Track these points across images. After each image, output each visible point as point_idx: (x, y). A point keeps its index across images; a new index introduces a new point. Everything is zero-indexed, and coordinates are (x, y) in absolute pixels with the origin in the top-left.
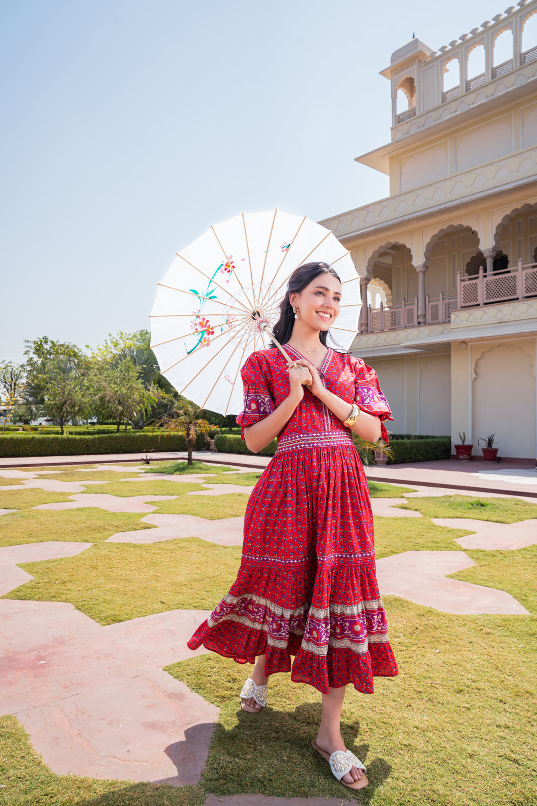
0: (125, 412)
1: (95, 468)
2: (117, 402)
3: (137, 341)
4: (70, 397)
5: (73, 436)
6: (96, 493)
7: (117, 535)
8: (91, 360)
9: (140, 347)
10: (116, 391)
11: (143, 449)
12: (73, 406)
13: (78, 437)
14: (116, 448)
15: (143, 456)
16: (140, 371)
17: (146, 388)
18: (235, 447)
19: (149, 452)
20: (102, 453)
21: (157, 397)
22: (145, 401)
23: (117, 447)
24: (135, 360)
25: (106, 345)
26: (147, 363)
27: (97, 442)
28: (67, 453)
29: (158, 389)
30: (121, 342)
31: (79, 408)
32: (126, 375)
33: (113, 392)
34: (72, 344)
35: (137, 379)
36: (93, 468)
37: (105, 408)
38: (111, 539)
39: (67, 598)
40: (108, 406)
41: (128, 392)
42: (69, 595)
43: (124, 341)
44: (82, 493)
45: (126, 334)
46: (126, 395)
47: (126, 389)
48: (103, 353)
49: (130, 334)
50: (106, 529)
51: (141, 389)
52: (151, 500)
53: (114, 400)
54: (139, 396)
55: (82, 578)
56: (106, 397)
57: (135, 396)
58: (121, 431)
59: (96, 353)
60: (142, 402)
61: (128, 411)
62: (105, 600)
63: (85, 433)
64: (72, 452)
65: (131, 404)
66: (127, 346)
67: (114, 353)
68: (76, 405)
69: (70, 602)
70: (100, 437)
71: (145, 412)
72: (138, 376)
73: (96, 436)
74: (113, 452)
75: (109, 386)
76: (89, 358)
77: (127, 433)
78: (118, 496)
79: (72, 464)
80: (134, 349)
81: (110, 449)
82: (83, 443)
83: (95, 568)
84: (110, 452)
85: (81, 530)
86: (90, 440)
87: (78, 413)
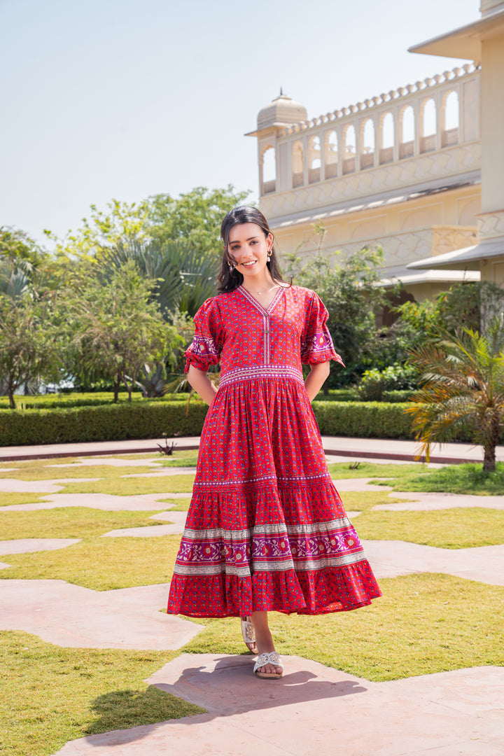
0: (127, 364)
1: (77, 462)
2: (112, 346)
3: (149, 218)
4: (26, 340)
5: (34, 411)
6: (82, 492)
8: (55, 260)
9: (156, 231)
10: (110, 328)
11: (162, 432)
12: (31, 358)
13: (43, 412)
14: (112, 430)
15: (162, 443)
16: (153, 286)
18: (332, 423)
19: (173, 437)
20: (87, 441)
22: (163, 344)
23: (115, 429)
24: (144, 264)
25: (85, 229)
26: (168, 269)
27: (78, 420)
28: (24, 441)
29: (188, 320)
30: (116, 221)
31: (42, 361)
32: (128, 295)
33: (104, 329)
34: (16, 229)
35: (149, 303)
36: (73, 463)
37: (91, 358)
38: (107, 535)
39: (56, 576)
40: (98, 354)
41: (131, 327)
42: (58, 574)
43: (123, 219)
44: (60, 493)
45: (125, 204)
46: (128, 333)
47: (127, 323)
48: (80, 246)
49: (133, 205)
50: (99, 526)
51: (155, 321)
52: (168, 497)
53: (106, 343)
54: (151, 335)
55: (72, 563)
56: (92, 339)
57: (145, 335)
58: (121, 402)
59: (65, 246)
60: (158, 345)
61: (134, 363)
62: (100, 577)
63: (54, 406)
64: (33, 440)
65: (138, 349)
66: (128, 231)
67: (102, 245)
68: (37, 354)
69: (60, 579)
70: (83, 410)
71: (164, 365)
72: (149, 297)
73: (76, 410)
74: (108, 438)
75: (96, 318)
76: (52, 257)
77: (132, 406)
78: (116, 494)
79: (36, 459)
80: (143, 237)
81: (102, 432)
82: (54, 422)
83: (86, 556)
84: (102, 437)
85: (65, 528)
86: (65, 417)
87: (40, 370)
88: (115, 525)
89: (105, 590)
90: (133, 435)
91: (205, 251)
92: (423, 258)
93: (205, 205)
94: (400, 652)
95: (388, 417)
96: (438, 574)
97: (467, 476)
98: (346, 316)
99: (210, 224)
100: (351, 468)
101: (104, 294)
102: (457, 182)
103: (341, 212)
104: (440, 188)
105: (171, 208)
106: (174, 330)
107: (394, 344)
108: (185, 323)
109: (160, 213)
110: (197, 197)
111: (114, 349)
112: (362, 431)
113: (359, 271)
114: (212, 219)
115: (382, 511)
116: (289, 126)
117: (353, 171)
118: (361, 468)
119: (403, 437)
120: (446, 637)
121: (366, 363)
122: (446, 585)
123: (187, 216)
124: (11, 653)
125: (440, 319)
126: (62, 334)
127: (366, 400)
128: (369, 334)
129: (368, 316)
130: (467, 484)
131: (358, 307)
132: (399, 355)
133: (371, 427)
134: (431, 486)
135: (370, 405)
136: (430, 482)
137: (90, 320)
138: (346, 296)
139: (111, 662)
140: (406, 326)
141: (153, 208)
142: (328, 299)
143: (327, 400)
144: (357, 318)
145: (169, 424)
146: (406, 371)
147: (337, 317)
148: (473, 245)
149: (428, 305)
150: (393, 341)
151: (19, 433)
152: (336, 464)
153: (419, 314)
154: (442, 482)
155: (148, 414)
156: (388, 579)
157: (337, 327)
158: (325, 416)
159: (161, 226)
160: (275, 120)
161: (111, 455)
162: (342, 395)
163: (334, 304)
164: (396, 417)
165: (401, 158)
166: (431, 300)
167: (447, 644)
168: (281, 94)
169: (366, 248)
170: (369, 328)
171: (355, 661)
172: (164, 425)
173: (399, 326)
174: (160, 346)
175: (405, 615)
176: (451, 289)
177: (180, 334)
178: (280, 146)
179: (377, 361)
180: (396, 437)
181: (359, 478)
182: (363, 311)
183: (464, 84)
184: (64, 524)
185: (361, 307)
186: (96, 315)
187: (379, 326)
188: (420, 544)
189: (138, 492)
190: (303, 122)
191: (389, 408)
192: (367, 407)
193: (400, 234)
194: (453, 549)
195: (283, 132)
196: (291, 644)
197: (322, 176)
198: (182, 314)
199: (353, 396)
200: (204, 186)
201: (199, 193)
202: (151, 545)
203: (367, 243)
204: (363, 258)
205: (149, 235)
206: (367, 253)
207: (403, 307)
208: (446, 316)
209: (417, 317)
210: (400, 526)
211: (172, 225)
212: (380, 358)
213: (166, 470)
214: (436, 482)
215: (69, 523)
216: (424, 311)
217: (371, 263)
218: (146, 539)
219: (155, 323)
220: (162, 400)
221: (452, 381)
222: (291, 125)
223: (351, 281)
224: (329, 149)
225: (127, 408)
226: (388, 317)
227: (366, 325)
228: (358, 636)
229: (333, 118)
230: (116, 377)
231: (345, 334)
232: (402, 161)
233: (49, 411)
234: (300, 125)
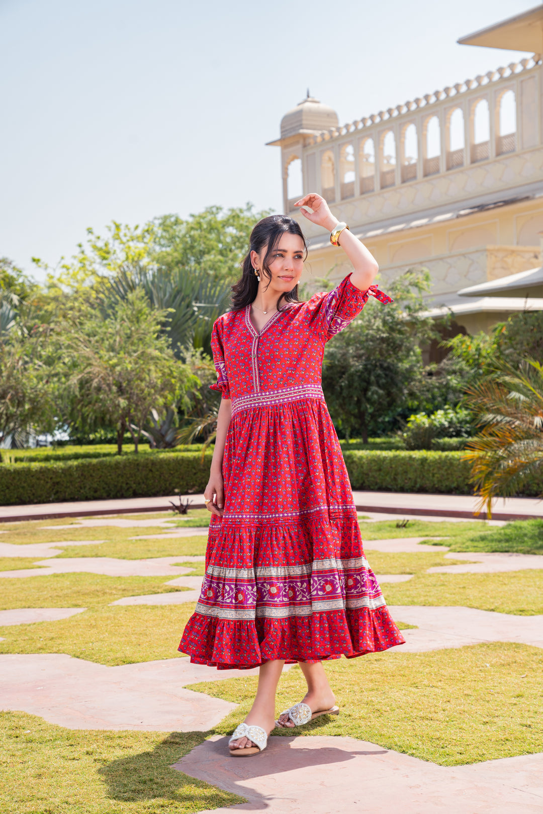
0: (132, 410)
1: (76, 523)
2: (114, 388)
3: (155, 242)
4: (12, 382)
5: (25, 464)
6: (84, 557)
7: (124, 599)
8: (45, 292)
9: (164, 257)
10: (113, 367)
11: (174, 488)
12: (20, 404)
13: (35, 465)
14: (116, 486)
15: (176, 500)
16: (163, 319)
17: (179, 357)
18: (373, 476)
19: (187, 493)
20: (87, 499)
21: (202, 377)
22: (174, 385)
23: (120, 485)
24: (151, 293)
25: (81, 256)
26: (179, 298)
27: (76, 475)
28: (13, 500)
29: (203, 358)
30: (116, 246)
31: (33, 407)
32: (133, 328)
33: (106, 369)
35: (158, 338)
36: (72, 524)
37: (90, 403)
38: (116, 603)
39: (59, 650)
40: (98, 398)
41: (137, 366)
42: (61, 647)
43: (124, 244)
44: (58, 557)
45: (127, 226)
46: (134, 373)
47: (132, 361)
48: (74, 277)
49: (137, 227)
50: (106, 593)
51: (165, 359)
52: (185, 561)
53: (108, 385)
54: (160, 375)
55: (77, 635)
56: (92, 380)
57: (153, 375)
58: (126, 453)
59: (57, 275)
60: (169, 386)
61: (141, 408)
62: (111, 650)
63: (47, 459)
64: (23, 498)
65: (146, 392)
66: (130, 258)
67: (100, 274)
68: (27, 399)
69: (64, 653)
70: (82, 463)
71: (176, 410)
72: (158, 331)
73: (75, 463)
74: (111, 496)
75: (97, 356)
76: (42, 289)
77: (140, 459)
78: (124, 558)
79: (28, 520)
80: (149, 264)
81: (104, 488)
82: (48, 477)
83: (93, 627)
84: (105, 495)
85: (66, 596)
86: (60, 471)
87: (32, 418)
88: (125, 592)
89: (118, 665)
90: (140, 492)
91: (220, 280)
92: (475, 284)
93: (220, 226)
94: (473, 732)
95: (439, 469)
96: (511, 644)
97: (537, 534)
98: (387, 351)
99: (226, 249)
100: (398, 526)
101: (107, 328)
102: (514, 196)
103: (379, 232)
104: (495, 203)
105: (180, 231)
106: (187, 368)
107: (444, 383)
108: (200, 361)
109: (167, 236)
110: (209, 217)
111: (118, 392)
112: (409, 484)
113: (402, 299)
114: (228, 243)
115: (438, 574)
116: (318, 133)
117: (393, 184)
118: (410, 526)
119: (458, 492)
120: (527, 714)
121: (412, 406)
122: (521, 656)
123: (198, 239)
124: (10, 737)
125: (498, 354)
126: (56, 375)
127: (412, 448)
128: (415, 372)
129: (414, 352)
130: (536, 543)
131: (402, 340)
132: (451, 396)
133: (419, 480)
134: (494, 545)
135: (417, 454)
136: (492, 541)
137: (88, 359)
138: (387, 328)
139: (130, 745)
140: (458, 363)
141: (159, 231)
142: (367, 332)
143: (367, 449)
144: (400, 354)
145: (182, 478)
146: (458, 416)
147: (377, 353)
148: (534, 267)
149: (483, 338)
150: (443, 380)
151: (7, 491)
152: (380, 522)
153: (473, 349)
154: (507, 541)
155: (158, 467)
156: (452, 649)
157: (378, 364)
158: (365, 468)
159: (169, 252)
160: (301, 126)
161: (115, 515)
162: (384, 443)
163: (373, 336)
164: (449, 468)
165: (448, 169)
166: (487, 333)
167: (529, 723)
168: (308, 96)
169: (410, 272)
170: (415, 366)
171: (420, 743)
172: (176, 480)
173: (450, 362)
174: (172, 388)
175: (475, 690)
176: (510, 319)
177: (194, 374)
178: (307, 156)
179: (425, 403)
180: (449, 491)
181: (408, 537)
182: (408, 345)
183: (522, 82)
184: (65, 591)
185: (405, 340)
186: (97, 353)
187: (426, 363)
188: (486, 610)
189: (150, 555)
190: (333, 129)
191: (440, 457)
192: (414, 456)
193: (449, 257)
194: (526, 615)
195: (311, 141)
196: (342, 724)
197: (357, 191)
198: (196, 352)
199: (397, 444)
200: (218, 205)
201: (212, 213)
202: (169, 613)
203: (410, 267)
204: (407, 283)
205: (155, 262)
206: (412, 277)
207: (455, 341)
208: (505, 350)
209: (471, 352)
210: (461, 590)
211: (181, 251)
212: (427, 400)
213: (181, 530)
214: (500, 541)
215: (70, 591)
216: (478, 345)
217: (416, 290)
218: (162, 607)
219: (165, 362)
220: (173, 451)
221: (517, 423)
222: (320, 132)
223: (394, 310)
224: (364, 160)
225: (134, 460)
226: (436, 353)
227: (412, 361)
228: (421, 714)
229: (369, 123)
230: (119, 425)
231: (387, 372)
232: (450, 172)
233: (43, 464)
234: (331, 132)
